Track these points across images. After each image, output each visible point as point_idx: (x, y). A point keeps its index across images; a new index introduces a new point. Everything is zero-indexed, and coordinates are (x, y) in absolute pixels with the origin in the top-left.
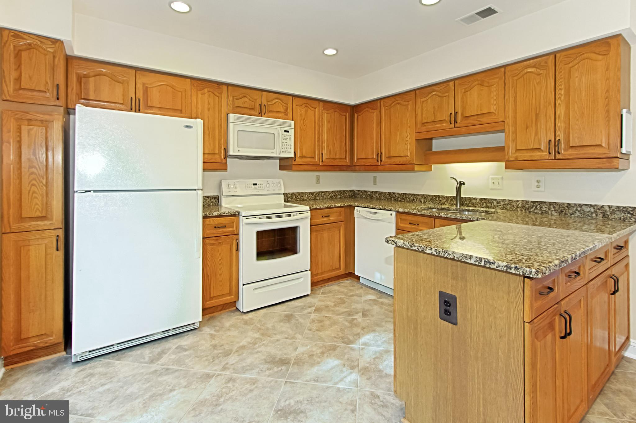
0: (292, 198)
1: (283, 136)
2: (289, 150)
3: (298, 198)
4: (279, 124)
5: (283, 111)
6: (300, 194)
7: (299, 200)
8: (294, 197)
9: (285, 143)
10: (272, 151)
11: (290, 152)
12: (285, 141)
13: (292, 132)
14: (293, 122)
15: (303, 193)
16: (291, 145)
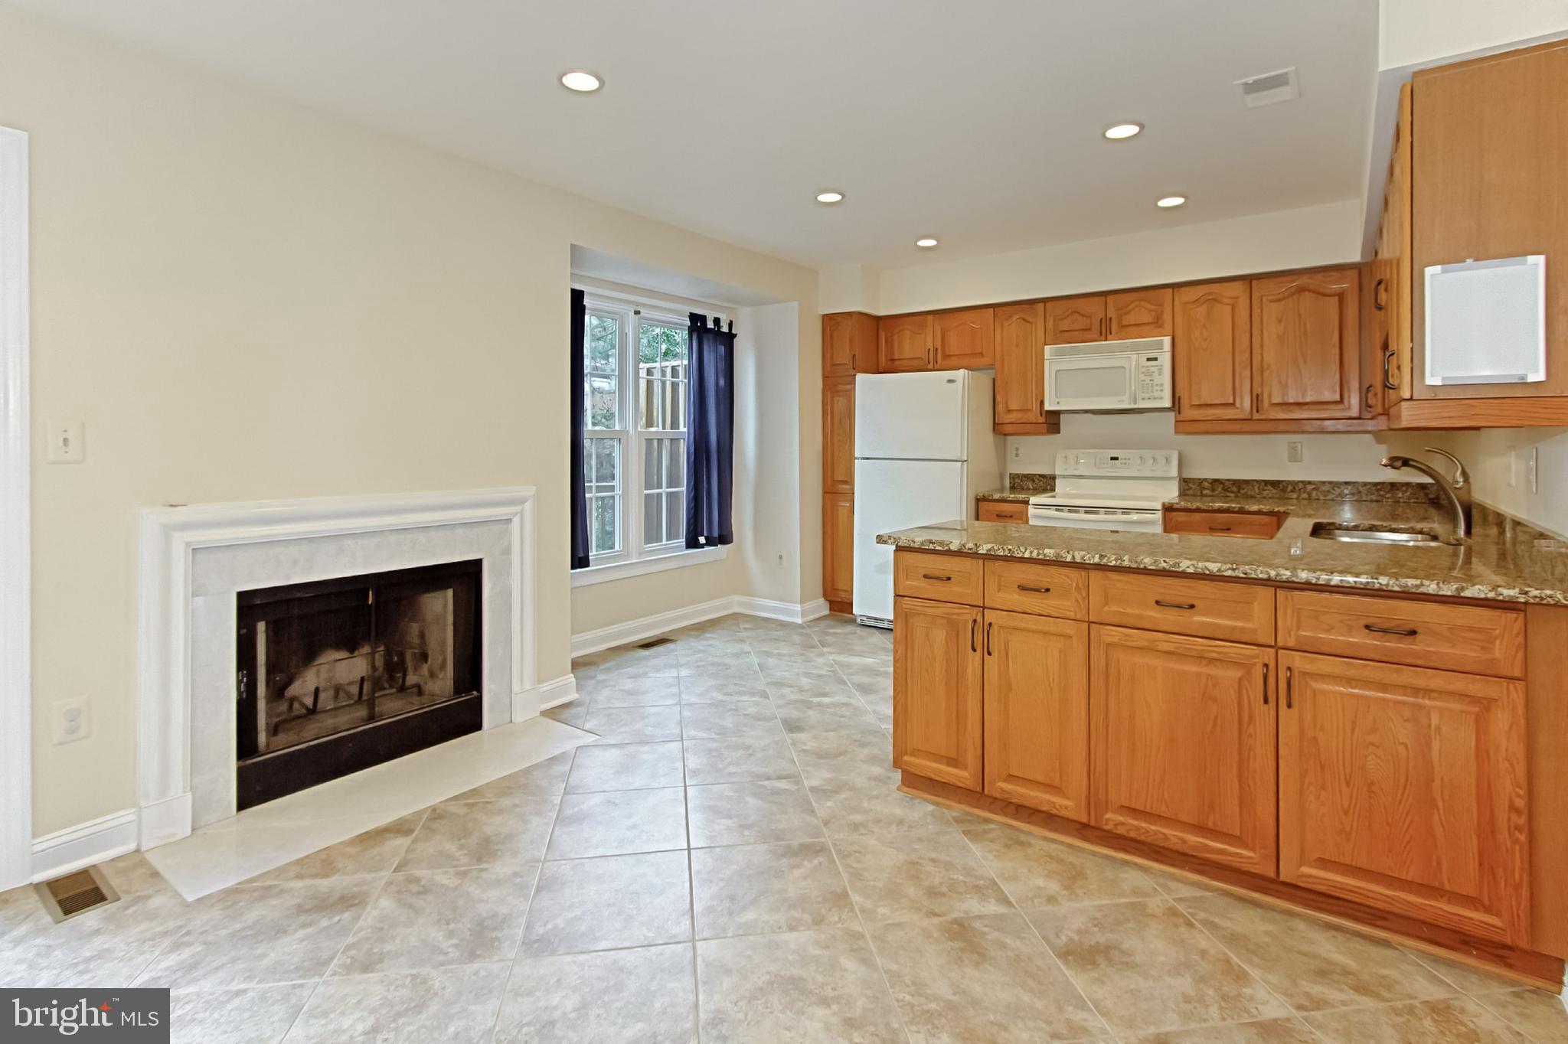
0: (1213, 490)
1: (1144, 369)
2: (1157, 394)
3: (1232, 492)
4: (1135, 349)
5: (1150, 320)
6: (1235, 482)
7: (1232, 495)
8: (1220, 489)
9: (1148, 381)
10: (1121, 398)
11: (1161, 398)
12: (1148, 379)
13: (1165, 359)
14: (1167, 340)
15: (1247, 482)
16: (1162, 385)
